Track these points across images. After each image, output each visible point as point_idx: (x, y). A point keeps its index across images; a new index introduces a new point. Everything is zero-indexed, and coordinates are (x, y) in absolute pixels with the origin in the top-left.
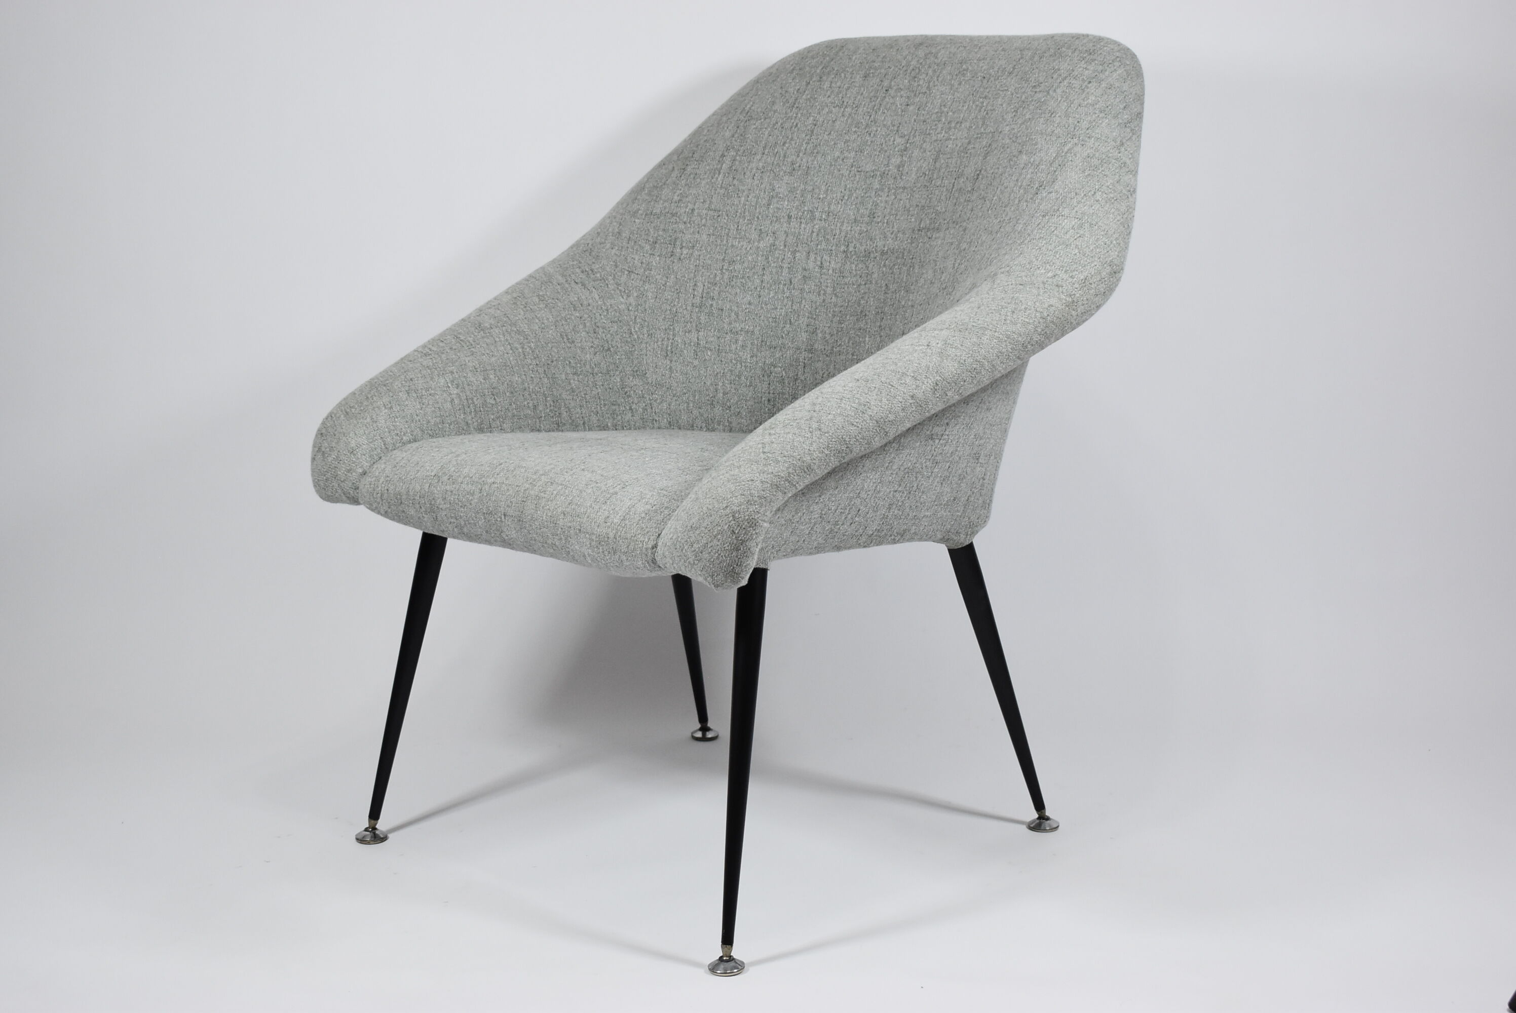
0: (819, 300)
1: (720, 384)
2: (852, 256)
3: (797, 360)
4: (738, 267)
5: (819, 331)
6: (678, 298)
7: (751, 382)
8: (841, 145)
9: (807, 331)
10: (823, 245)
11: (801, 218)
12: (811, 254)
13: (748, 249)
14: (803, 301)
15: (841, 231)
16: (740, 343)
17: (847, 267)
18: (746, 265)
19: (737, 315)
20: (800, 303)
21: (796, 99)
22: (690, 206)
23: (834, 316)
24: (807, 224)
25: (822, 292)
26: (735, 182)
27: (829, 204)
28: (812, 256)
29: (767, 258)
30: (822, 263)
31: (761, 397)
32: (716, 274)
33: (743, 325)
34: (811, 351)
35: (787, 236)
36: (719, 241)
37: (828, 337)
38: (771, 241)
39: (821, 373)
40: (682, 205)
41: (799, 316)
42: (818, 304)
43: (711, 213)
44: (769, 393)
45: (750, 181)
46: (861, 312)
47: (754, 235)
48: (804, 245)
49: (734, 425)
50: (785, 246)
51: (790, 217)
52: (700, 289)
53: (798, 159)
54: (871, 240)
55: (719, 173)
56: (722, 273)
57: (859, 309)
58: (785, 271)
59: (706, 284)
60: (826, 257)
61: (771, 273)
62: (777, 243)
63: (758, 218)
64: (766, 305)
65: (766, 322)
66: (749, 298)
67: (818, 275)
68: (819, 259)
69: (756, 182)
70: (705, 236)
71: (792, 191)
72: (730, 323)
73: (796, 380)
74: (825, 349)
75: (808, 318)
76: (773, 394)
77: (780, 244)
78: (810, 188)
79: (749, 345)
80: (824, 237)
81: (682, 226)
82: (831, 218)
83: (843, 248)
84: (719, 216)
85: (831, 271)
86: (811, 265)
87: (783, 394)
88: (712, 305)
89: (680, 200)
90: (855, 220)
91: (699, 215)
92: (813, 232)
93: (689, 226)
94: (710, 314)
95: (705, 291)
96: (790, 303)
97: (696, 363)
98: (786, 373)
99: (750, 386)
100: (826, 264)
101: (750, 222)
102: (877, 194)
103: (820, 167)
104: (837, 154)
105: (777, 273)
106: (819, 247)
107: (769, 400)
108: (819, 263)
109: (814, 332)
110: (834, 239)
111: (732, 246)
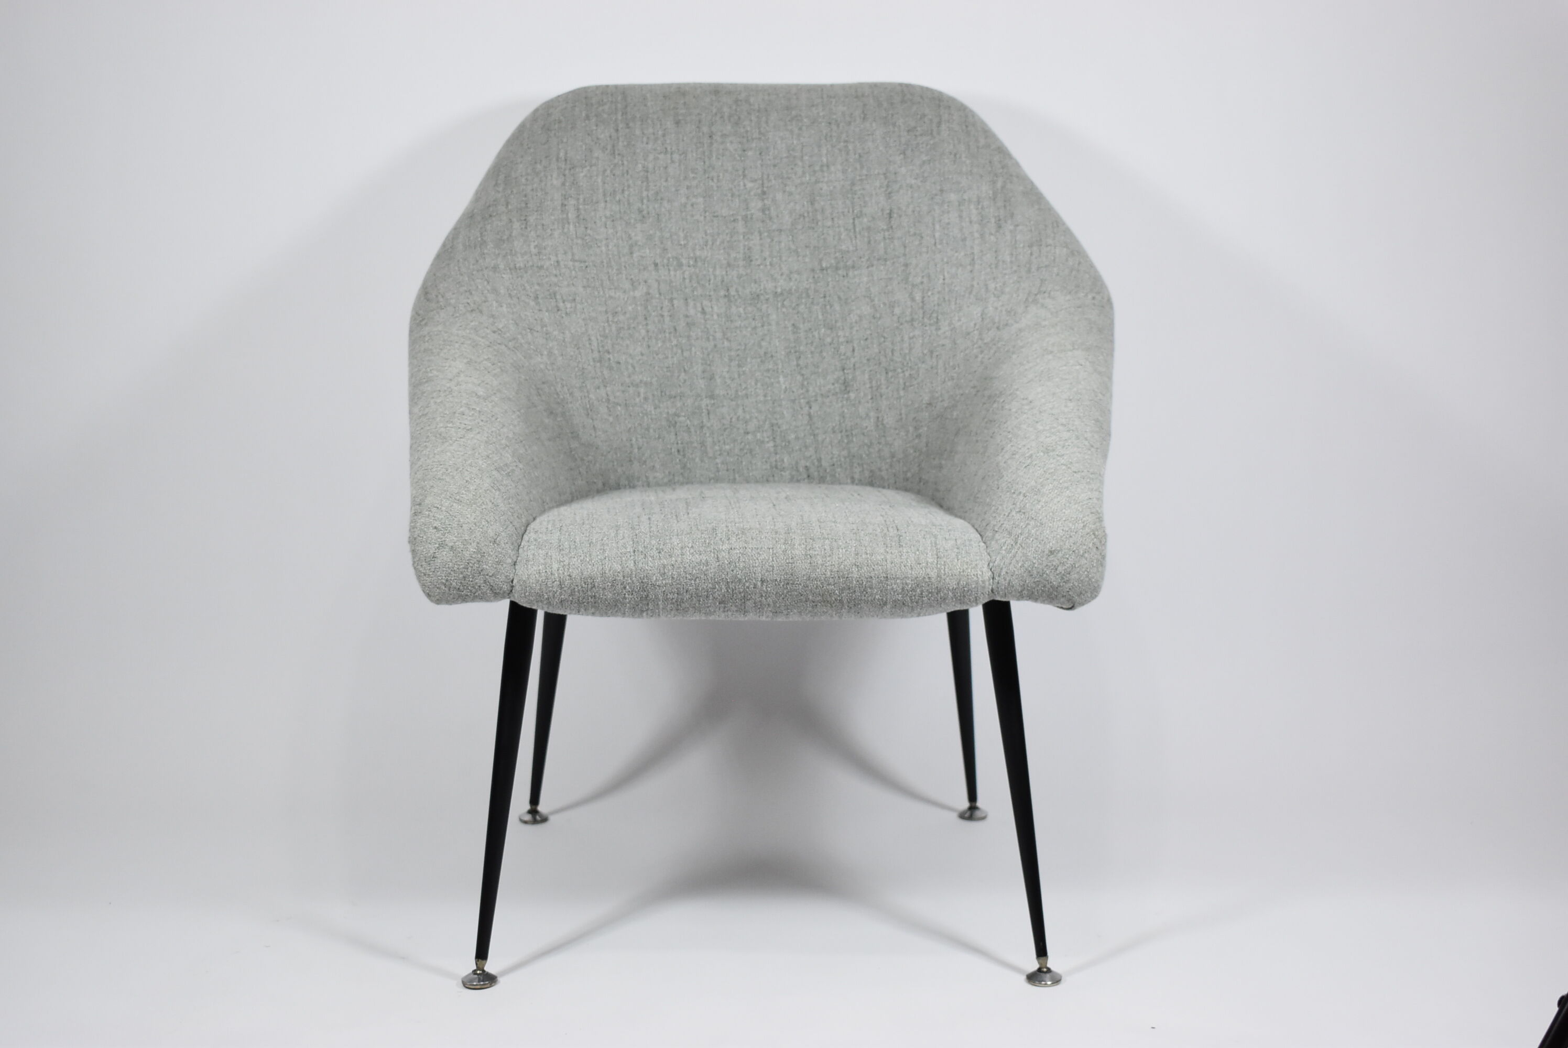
0: (710, 345)
1: (634, 439)
2: (736, 300)
3: (699, 407)
4: (621, 318)
5: (717, 377)
6: (580, 354)
7: (659, 435)
8: (683, 191)
9: (704, 378)
10: (699, 291)
11: (668, 266)
12: (689, 301)
13: (626, 299)
14: (693, 349)
15: (715, 276)
16: (642, 395)
17: (734, 309)
18: (628, 315)
19: (634, 367)
20: (690, 350)
21: (613, 146)
22: (553, 258)
23: (731, 360)
24: (675, 270)
25: (711, 338)
26: (589, 231)
27: (694, 250)
28: (691, 303)
29: (646, 308)
30: (703, 309)
31: (671, 449)
32: (604, 326)
33: (640, 377)
34: (712, 397)
35: (659, 284)
36: (596, 293)
37: (729, 382)
38: (645, 290)
39: (728, 418)
40: (544, 257)
41: (692, 363)
42: (709, 350)
43: (577, 264)
44: (677, 443)
45: (603, 229)
46: (765, 353)
47: (627, 285)
48: (679, 292)
49: (651, 479)
50: (660, 294)
51: (656, 265)
52: (595, 343)
53: (644, 207)
54: (756, 282)
55: (569, 223)
56: (610, 326)
57: (762, 352)
58: (667, 319)
59: (599, 337)
60: (706, 303)
61: (654, 322)
62: (651, 291)
63: (625, 267)
64: (657, 354)
65: (661, 372)
66: (639, 349)
67: (703, 321)
68: (699, 305)
69: (611, 231)
70: (581, 289)
71: (650, 238)
72: (629, 376)
73: (702, 427)
74: (728, 394)
75: (702, 364)
76: (682, 443)
77: (654, 292)
78: (667, 235)
79: (651, 397)
80: (698, 283)
81: (555, 280)
82: (699, 264)
83: (722, 293)
84: (587, 267)
85: (715, 317)
86: (692, 312)
87: (692, 443)
88: (609, 359)
89: (539, 253)
90: (729, 265)
91: (566, 266)
92: (684, 279)
93: (561, 278)
94: (610, 368)
95: (600, 345)
96: (680, 351)
97: (611, 419)
98: (690, 421)
99: (659, 438)
100: (708, 310)
101: (619, 272)
102: (746, 237)
103: (670, 214)
104: (683, 200)
105: (659, 321)
106: (695, 293)
107: (678, 451)
108: (700, 309)
109: (712, 378)
110: (709, 284)
111: (611, 297)
